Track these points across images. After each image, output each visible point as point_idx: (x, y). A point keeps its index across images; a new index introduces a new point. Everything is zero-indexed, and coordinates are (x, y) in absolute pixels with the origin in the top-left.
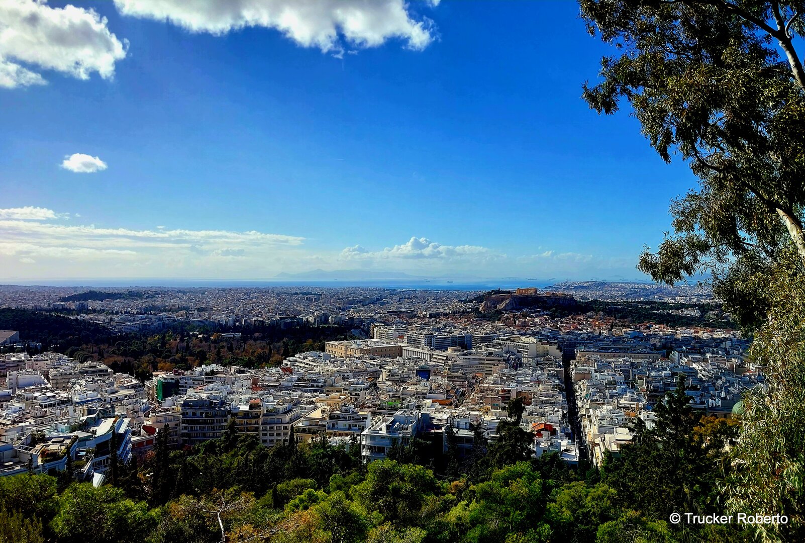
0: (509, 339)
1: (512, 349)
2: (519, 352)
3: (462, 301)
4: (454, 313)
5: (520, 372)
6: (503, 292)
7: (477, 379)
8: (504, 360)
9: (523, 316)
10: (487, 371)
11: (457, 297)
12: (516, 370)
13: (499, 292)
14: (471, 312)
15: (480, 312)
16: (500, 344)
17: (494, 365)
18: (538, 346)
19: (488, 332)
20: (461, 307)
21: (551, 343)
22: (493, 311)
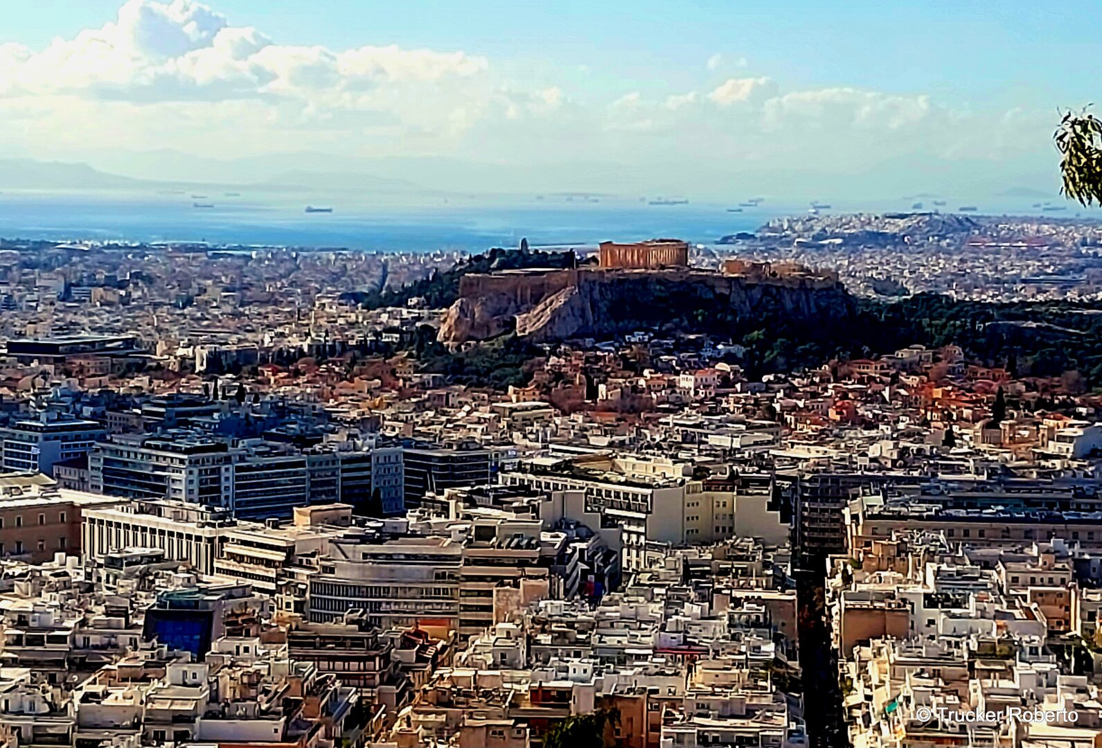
0: (567, 465)
1: (578, 512)
2: (608, 521)
3: (357, 297)
4: (321, 353)
5: (612, 612)
6: (542, 259)
7: (424, 648)
8: (544, 561)
9: (628, 366)
10: (467, 608)
11: (335, 278)
12: (595, 601)
13: (520, 258)
14: (401, 346)
15: (441, 350)
16: (524, 490)
17: (500, 581)
18: (689, 498)
19: (477, 435)
20: (352, 325)
21: (747, 482)
22: (498, 344)
